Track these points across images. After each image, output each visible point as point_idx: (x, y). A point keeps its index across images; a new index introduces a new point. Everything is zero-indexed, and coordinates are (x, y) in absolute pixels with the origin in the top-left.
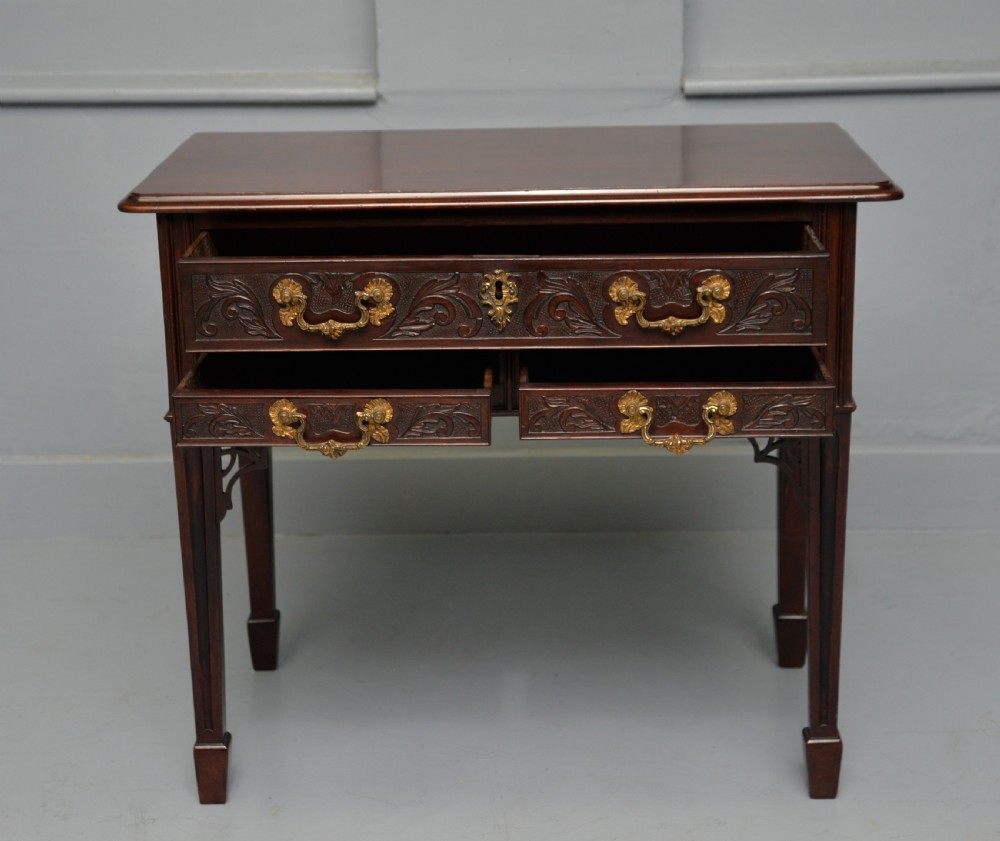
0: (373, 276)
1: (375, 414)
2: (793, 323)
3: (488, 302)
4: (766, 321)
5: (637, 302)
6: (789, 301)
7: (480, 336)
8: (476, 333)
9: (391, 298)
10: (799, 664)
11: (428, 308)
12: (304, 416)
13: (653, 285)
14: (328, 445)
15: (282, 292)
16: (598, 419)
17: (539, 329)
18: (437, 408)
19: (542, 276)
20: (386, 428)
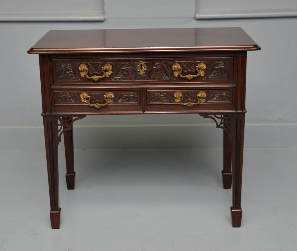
0: (106, 63)
1: (109, 96)
2: (224, 76)
3: (138, 70)
4: (216, 75)
5: (180, 70)
6: (222, 70)
8: (135, 79)
9: (112, 69)
11: (122, 72)
12: (90, 97)
13: (185, 66)
14: (96, 104)
15: (81, 68)
16: (168, 98)
17: (153, 78)
18: (126, 94)
19: (153, 63)
20: (112, 100)
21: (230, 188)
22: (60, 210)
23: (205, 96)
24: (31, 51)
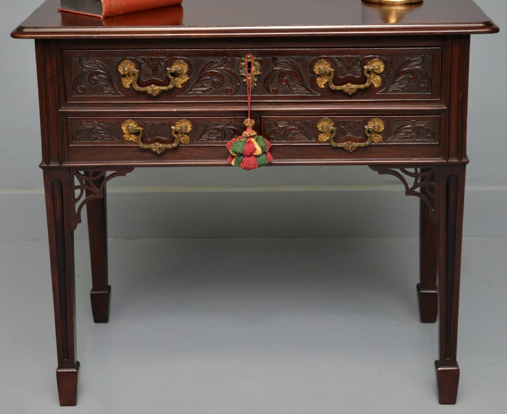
0: (177, 59)
1: (181, 127)
2: (421, 87)
3: (243, 74)
4: (405, 86)
5: (329, 74)
6: (418, 74)
7: (239, 94)
8: (236, 92)
9: (187, 72)
10: (433, 321)
11: (208, 78)
12: (142, 129)
13: (340, 65)
14: (155, 145)
15: (124, 68)
16: (305, 133)
17: (273, 90)
18: (217, 124)
19: (274, 59)
20: (188, 136)
21: (434, 321)
22: (77, 365)
23: (382, 128)
24: (18, 33)
